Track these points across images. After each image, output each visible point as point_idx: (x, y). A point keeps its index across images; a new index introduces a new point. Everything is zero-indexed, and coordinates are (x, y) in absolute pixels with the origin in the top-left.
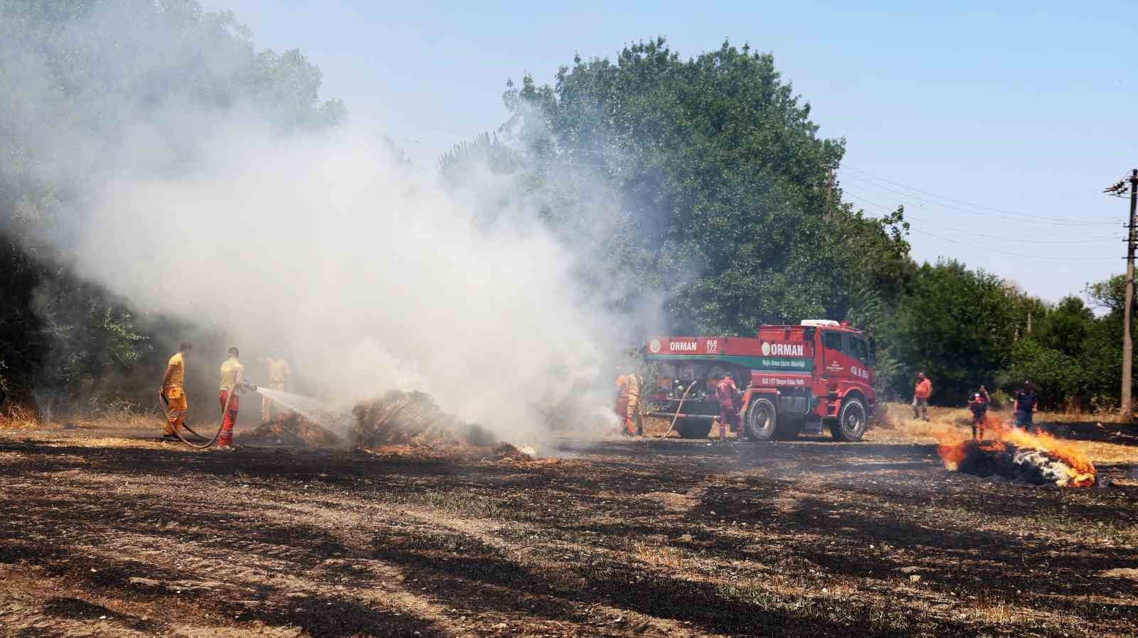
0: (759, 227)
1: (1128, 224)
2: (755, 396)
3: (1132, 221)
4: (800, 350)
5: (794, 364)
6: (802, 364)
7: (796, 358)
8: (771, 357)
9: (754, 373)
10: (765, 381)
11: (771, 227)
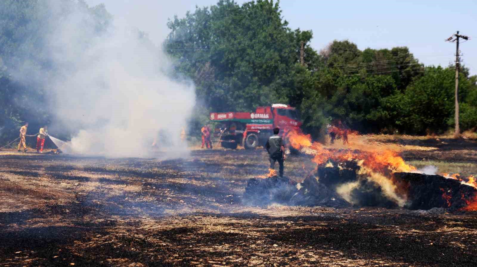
0: (260, 70)
1: (456, 55)
2: (248, 133)
3: (457, 53)
4: (267, 116)
5: (265, 121)
6: (269, 121)
7: (266, 119)
8: (255, 119)
9: (247, 125)
10: (253, 128)
11: (265, 70)
